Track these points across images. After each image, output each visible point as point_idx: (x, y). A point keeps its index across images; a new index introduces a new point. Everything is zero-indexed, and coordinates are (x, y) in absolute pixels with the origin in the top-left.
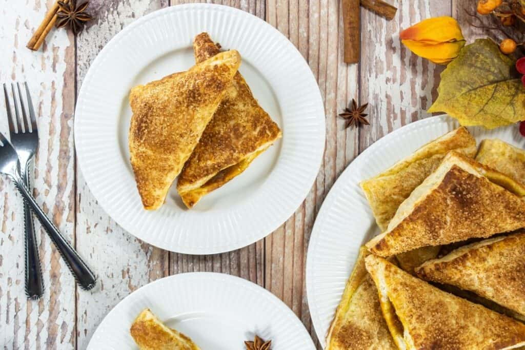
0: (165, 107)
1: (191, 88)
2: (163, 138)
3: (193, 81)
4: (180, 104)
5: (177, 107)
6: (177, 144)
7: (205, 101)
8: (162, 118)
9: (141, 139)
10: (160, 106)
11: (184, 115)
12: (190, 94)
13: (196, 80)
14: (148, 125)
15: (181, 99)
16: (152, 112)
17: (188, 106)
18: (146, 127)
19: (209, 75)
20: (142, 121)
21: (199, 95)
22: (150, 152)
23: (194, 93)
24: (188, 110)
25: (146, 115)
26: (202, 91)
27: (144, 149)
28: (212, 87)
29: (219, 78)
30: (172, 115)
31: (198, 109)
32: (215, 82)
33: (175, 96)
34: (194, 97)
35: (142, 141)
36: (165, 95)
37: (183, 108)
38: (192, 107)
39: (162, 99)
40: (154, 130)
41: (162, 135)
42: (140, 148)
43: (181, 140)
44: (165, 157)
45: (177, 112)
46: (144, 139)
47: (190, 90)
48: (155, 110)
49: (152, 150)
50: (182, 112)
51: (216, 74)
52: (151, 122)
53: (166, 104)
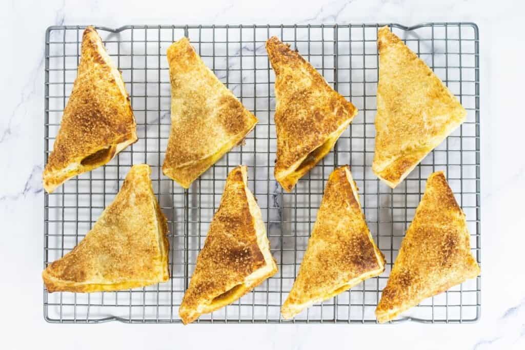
0: (428, 268)
1: (409, 288)
2: (425, 241)
3: (410, 293)
4: (415, 273)
5: (417, 269)
6: (413, 237)
7: (396, 278)
8: (428, 258)
9: (448, 236)
10: (434, 268)
11: (410, 264)
12: (409, 282)
13: (407, 294)
14: (442, 249)
15: (416, 277)
16: (440, 262)
17: (408, 272)
18: (444, 247)
19: (396, 300)
20: (450, 252)
21: (400, 283)
22: (437, 225)
23: (405, 283)
24: (408, 269)
25: (446, 258)
26: (399, 287)
27: (443, 227)
28: (391, 291)
29: (387, 299)
30: (420, 262)
31: (401, 271)
32: (390, 296)
33: (422, 278)
34: (405, 280)
35: (446, 234)
36: (432, 277)
37: (412, 270)
38: (406, 272)
39: (434, 274)
40: (436, 246)
41: (427, 244)
42: (448, 227)
43: (411, 242)
44: (423, 224)
45: (416, 265)
46: (445, 237)
47: (410, 285)
48: (438, 263)
49: (435, 228)
50: (413, 267)
51: (390, 302)
52: (439, 253)
53: (428, 271)
